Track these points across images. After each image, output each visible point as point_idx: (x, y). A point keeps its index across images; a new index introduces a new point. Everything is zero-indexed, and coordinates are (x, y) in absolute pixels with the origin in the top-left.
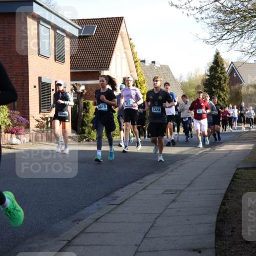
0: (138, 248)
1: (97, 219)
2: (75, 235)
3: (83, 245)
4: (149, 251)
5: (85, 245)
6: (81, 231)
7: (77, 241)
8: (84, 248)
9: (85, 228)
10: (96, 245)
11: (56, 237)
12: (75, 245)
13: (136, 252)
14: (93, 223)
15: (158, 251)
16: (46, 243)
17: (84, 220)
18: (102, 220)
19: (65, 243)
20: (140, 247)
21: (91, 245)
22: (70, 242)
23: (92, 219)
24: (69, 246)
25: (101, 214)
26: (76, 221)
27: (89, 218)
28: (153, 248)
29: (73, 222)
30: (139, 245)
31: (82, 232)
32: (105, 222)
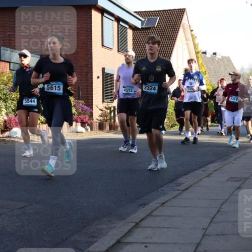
0: (205, 232)
1: (163, 203)
2: (142, 218)
3: (151, 228)
4: (217, 235)
5: (153, 228)
6: (147, 214)
7: (144, 223)
8: (152, 230)
9: (152, 212)
10: (164, 228)
11: (124, 219)
12: (143, 227)
13: (204, 235)
14: (159, 207)
15: (226, 235)
16: (114, 225)
17: (151, 204)
18: (168, 204)
19: (133, 224)
20: (207, 231)
21: (159, 227)
22: (137, 224)
23: (158, 203)
24: (137, 227)
25: (167, 199)
26: (142, 205)
27: (155, 202)
28: (221, 232)
29: (139, 206)
30: (207, 229)
31: (149, 215)
32: (171, 206)
